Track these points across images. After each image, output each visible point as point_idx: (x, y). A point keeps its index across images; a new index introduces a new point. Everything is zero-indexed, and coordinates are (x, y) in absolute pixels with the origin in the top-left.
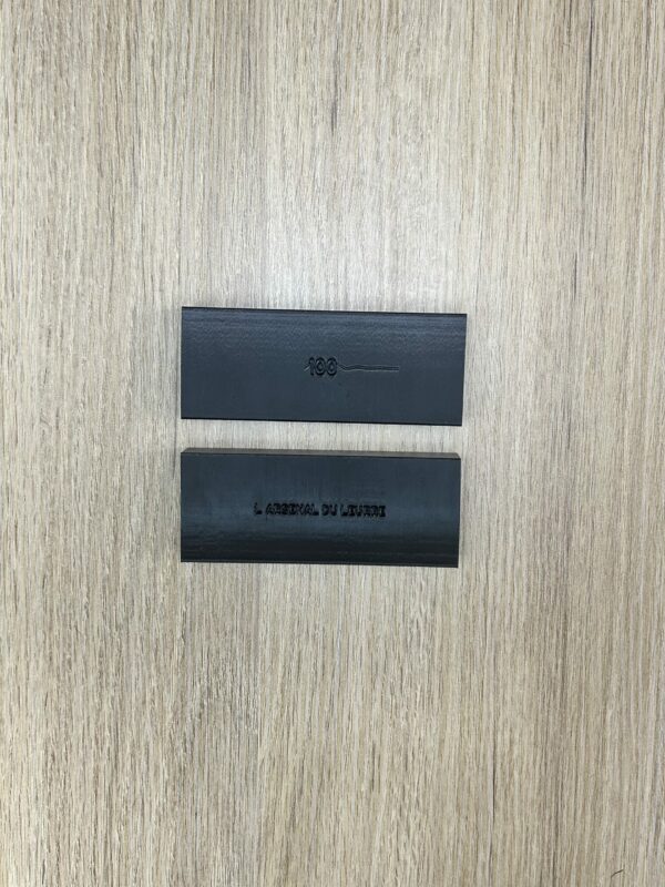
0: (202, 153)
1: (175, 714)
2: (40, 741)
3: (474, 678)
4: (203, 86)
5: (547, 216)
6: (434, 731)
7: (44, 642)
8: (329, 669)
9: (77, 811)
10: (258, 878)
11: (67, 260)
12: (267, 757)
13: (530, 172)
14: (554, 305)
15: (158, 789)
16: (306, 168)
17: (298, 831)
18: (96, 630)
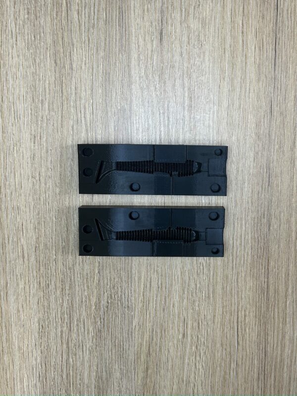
0: (102, 54)
1: (96, 306)
2: (36, 320)
3: (228, 288)
4: (102, 23)
5: (259, 80)
6: (211, 311)
7: (37, 276)
8: (164, 285)
9: (54, 350)
10: (135, 377)
11: (42, 104)
12: (137, 324)
13: (251, 60)
14: (262, 121)
15: (89, 339)
16: (149, 60)
17: (151, 357)
18: (59, 270)
